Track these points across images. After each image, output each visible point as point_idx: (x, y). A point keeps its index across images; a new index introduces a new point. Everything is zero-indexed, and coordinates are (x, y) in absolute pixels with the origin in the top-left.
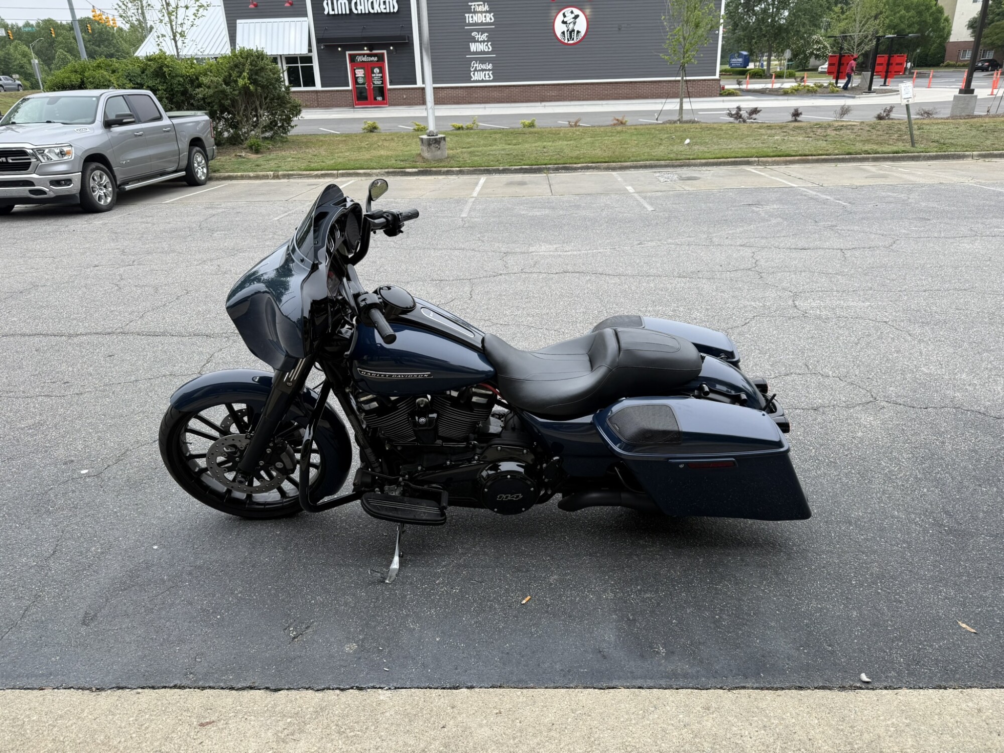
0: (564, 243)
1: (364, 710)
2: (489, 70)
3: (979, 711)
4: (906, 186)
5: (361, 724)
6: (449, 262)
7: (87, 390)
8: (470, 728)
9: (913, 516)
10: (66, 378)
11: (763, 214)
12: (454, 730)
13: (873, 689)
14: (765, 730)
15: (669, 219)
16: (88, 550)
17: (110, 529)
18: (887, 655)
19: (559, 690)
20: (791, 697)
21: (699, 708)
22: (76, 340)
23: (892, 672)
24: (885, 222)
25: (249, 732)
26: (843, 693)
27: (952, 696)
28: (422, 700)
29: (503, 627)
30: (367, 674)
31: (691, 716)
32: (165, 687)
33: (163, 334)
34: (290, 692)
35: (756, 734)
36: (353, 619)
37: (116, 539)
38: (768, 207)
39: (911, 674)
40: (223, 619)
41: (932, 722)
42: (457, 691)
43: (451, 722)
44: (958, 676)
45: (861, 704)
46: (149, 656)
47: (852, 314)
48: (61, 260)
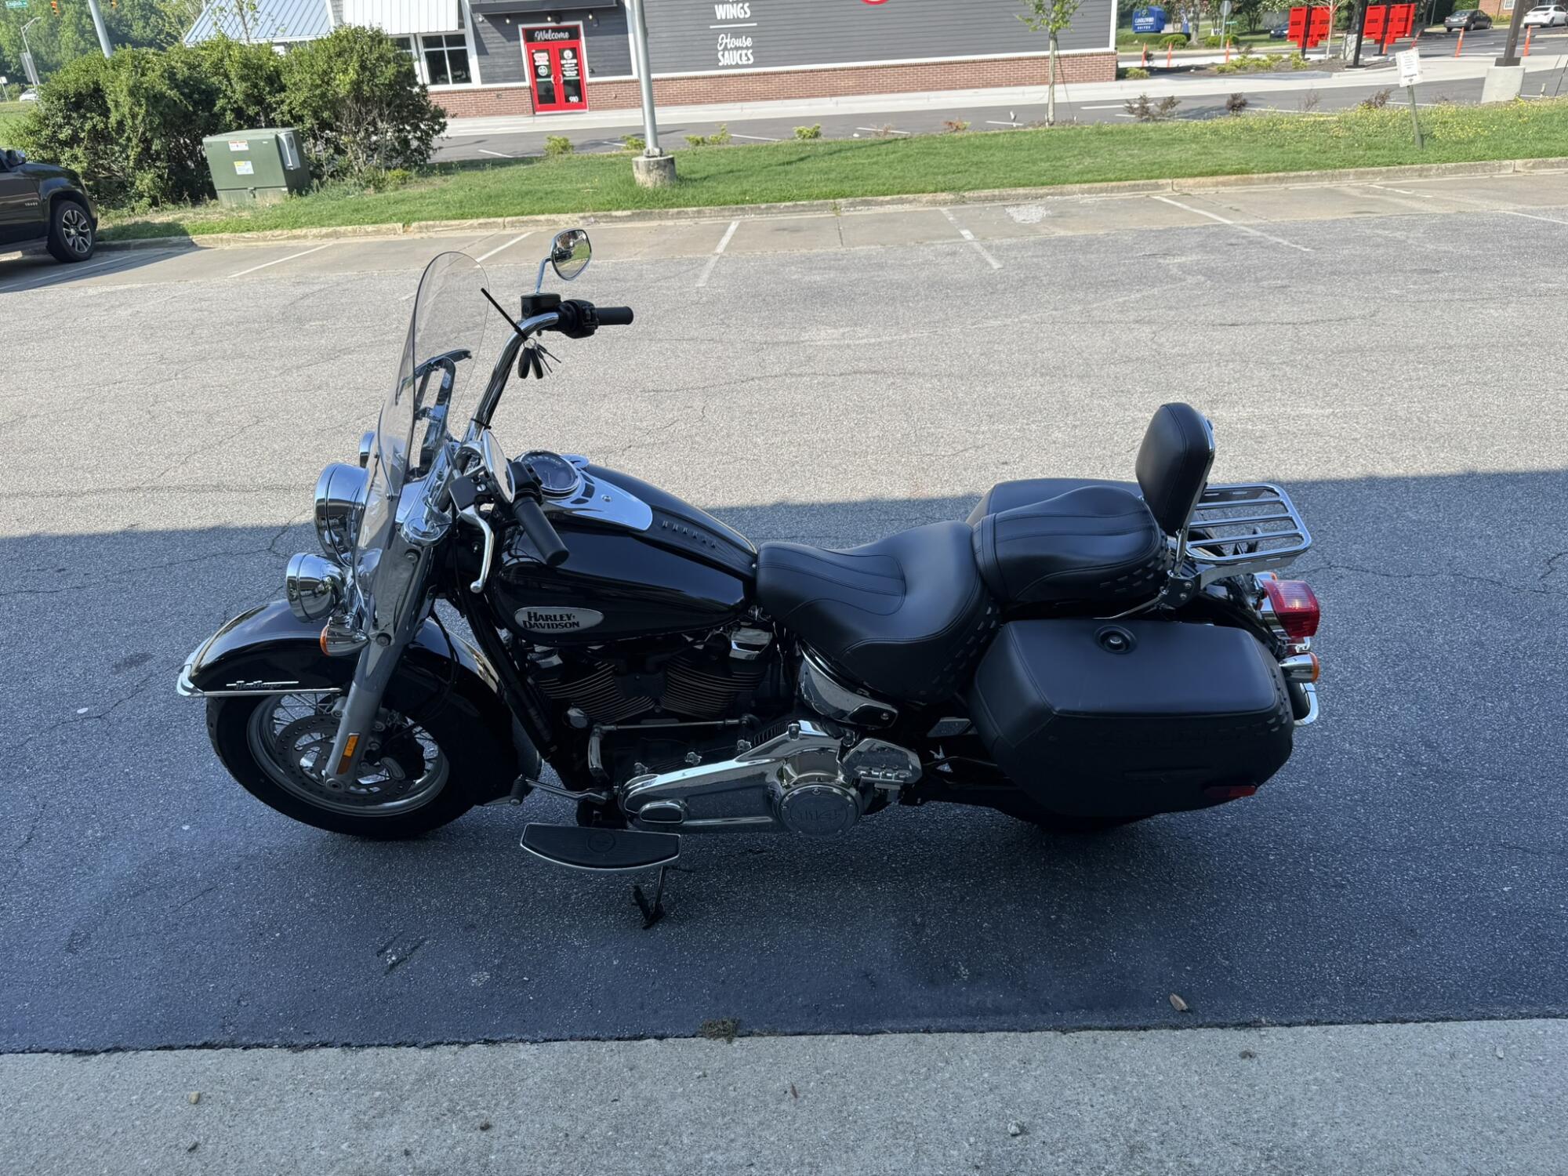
0: (856, 325)
1: (493, 1076)
2: (747, 48)
3: (1453, 1056)
4: (1406, 218)
5: (489, 1097)
6: (672, 360)
7: (94, 581)
8: (656, 1100)
9: (1373, 749)
10: (63, 564)
11: (1174, 271)
12: (632, 1104)
13: (1289, 1026)
14: (1115, 1094)
15: (1023, 282)
16: (81, 833)
17: (117, 801)
18: (1316, 971)
19: (799, 1037)
20: (1160, 1040)
21: (1015, 1062)
22: (80, 502)
23: (1322, 999)
24: (1368, 278)
25: (315, 1114)
26: (1242, 1033)
27: (1412, 1034)
28: (586, 1058)
29: (720, 942)
30: (502, 1019)
31: (1002, 1075)
32: (188, 1047)
33: (218, 488)
34: (381, 1051)
35: (1102, 1099)
36: (485, 934)
37: (126, 816)
38: (1184, 259)
39: (1350, 1000)
40: (283, 937)
41: (1377, 1077)
42: (641, 1043)
43: (628, 1092)
44: (1424, 1002)
45: (1268, 1050)
46: (166, 998)
47: (1303, 427)
48: (64, 375)
